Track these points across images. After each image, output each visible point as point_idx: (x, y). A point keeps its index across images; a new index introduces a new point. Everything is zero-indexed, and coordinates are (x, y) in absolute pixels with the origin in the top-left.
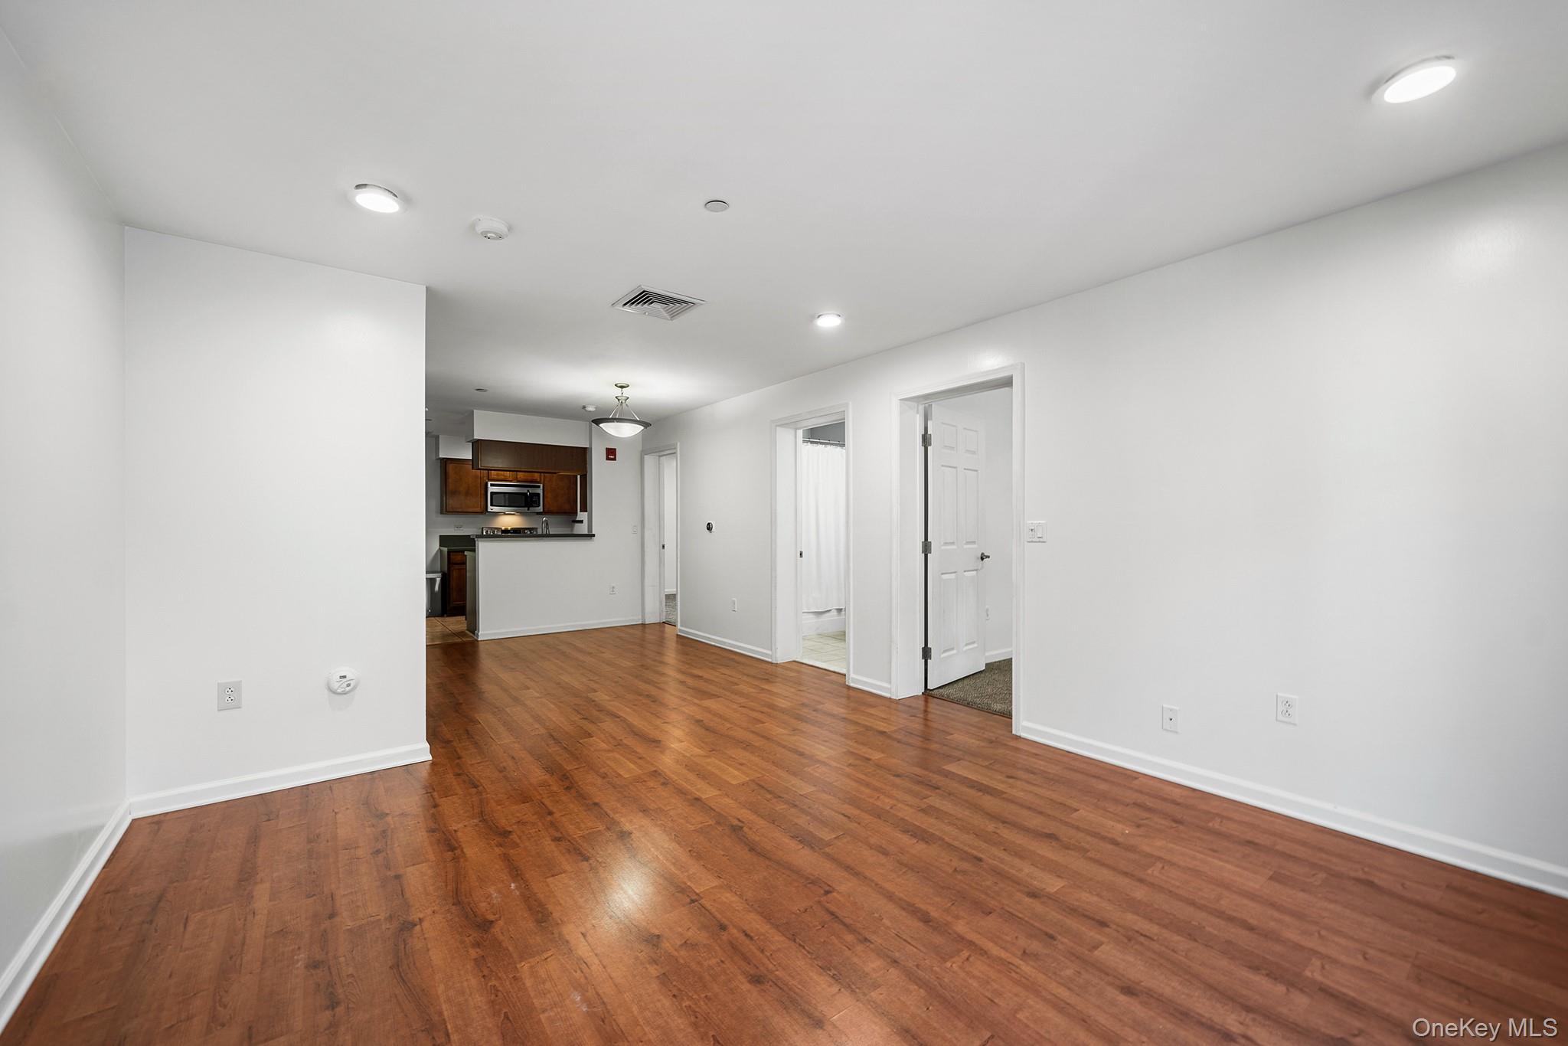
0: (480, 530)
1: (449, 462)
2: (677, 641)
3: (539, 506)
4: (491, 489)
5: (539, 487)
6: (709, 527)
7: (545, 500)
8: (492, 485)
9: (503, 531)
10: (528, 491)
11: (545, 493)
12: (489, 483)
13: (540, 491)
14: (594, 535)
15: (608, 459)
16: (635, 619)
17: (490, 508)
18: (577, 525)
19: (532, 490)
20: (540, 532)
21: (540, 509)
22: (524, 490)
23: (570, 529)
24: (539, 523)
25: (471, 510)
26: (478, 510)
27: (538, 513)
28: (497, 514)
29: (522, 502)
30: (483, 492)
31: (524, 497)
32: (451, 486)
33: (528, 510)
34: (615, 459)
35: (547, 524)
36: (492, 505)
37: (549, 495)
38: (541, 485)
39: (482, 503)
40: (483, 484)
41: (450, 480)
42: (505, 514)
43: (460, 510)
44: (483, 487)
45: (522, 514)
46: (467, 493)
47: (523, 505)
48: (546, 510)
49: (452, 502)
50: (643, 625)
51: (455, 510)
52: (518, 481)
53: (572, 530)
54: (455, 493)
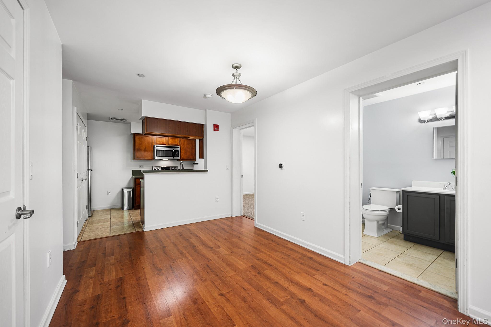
0: (152, 168)
1: (136, 135)
2: (255, 232)
3: (178, 156)
4: (156, 148)
5: (178, 148)
6: (281, 166)
7: (181, 153)
8: (156, 146)
9: (162, 168)
10: (174, 149)
11: (181, 151)
12: (155, 145)
13: (179, 149)
14: (207, 171)
15: (214, 130)
16: (227, 214)
17: (156, 157)
18: (195, 165)
19: (175, 149)
20: (179, 168)
21: (179, 158)
22: (172, 149)
23: (192, 167)
24: (178, 165)
25: (147, 158)
26: (150, 158)
27: (178, 160)
28: (159, 160)
29: (172, 154)
30: (152, 150)
31: (171, 152)
32: (137, 147)
33: (174, 158)
34: (218, 130)
35: (183, 165)
36: (156, 156)
37: (183, 151)
38: (180, 147)
39: (152, 155)
40: (152, 146)
41: (137, 144)
42: (163, 160)
43: (142, 158)
44: (152, 148)
45: (171, 160)
46: (145, 150)
47: (171, 156)
48: (182, 158)
49: (138, 154)
50: (232, 218)
51: (139, 158)
52: (169, 145)
53: (193, 168)
54: (139, 150)
